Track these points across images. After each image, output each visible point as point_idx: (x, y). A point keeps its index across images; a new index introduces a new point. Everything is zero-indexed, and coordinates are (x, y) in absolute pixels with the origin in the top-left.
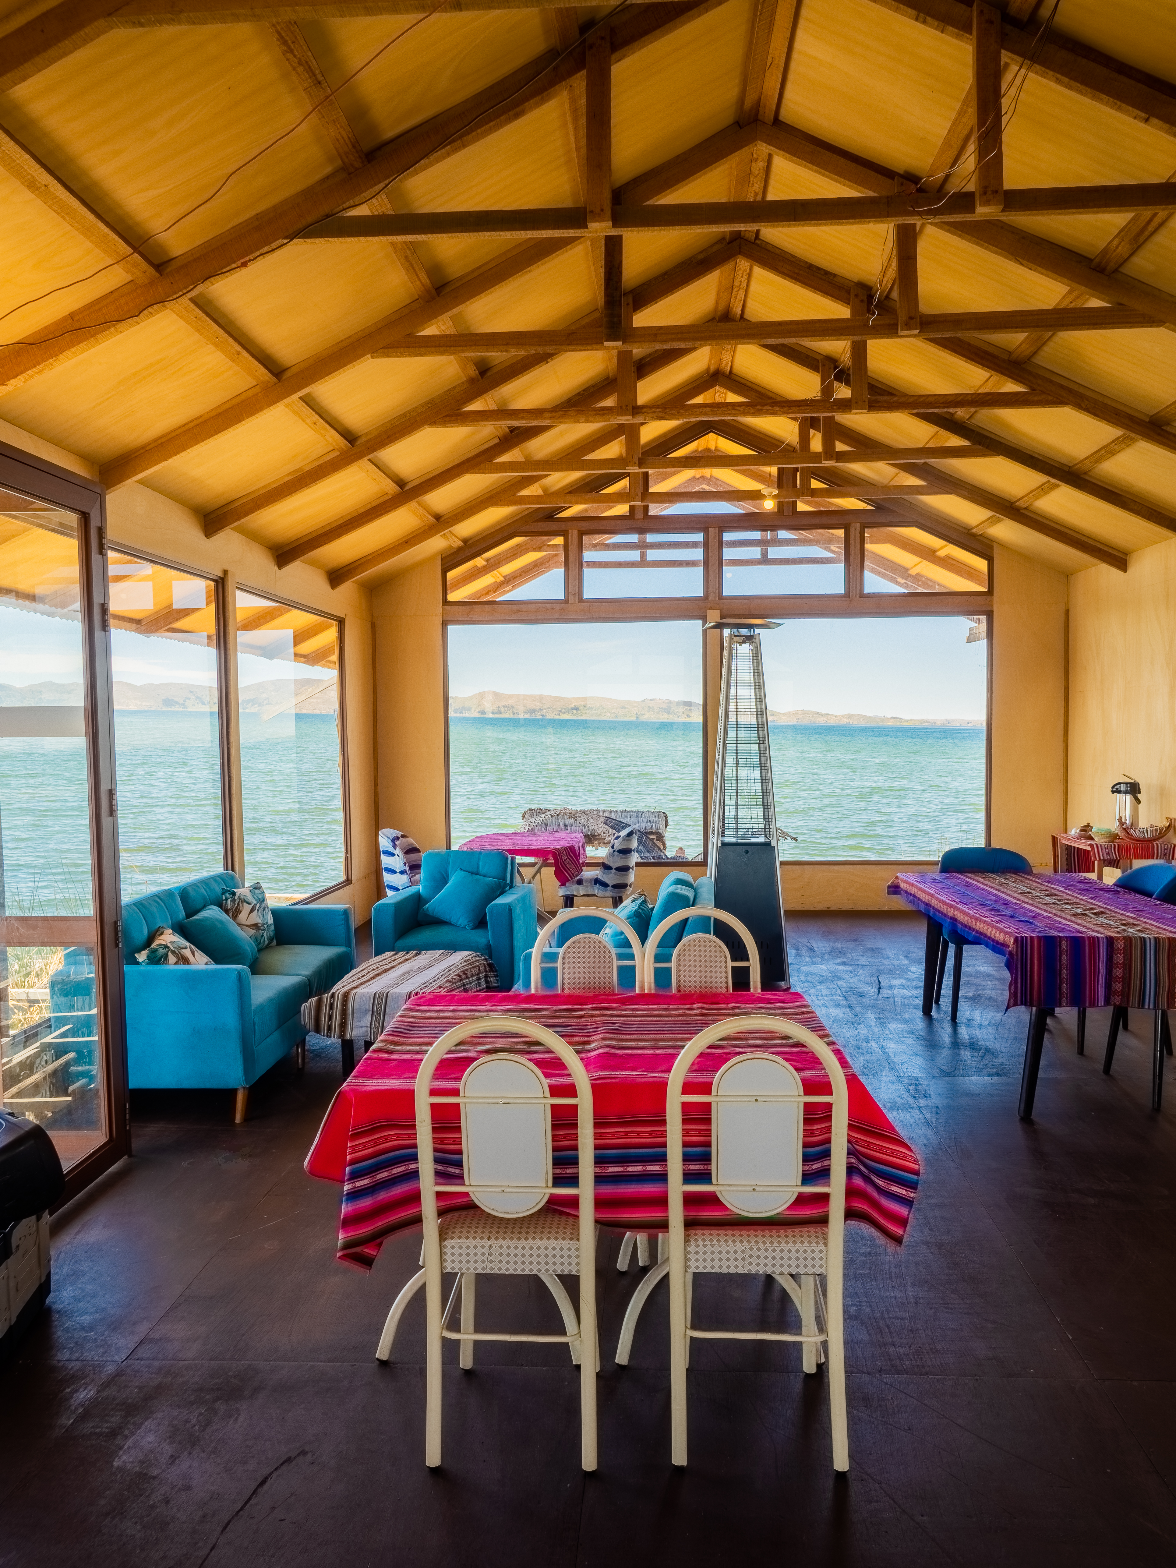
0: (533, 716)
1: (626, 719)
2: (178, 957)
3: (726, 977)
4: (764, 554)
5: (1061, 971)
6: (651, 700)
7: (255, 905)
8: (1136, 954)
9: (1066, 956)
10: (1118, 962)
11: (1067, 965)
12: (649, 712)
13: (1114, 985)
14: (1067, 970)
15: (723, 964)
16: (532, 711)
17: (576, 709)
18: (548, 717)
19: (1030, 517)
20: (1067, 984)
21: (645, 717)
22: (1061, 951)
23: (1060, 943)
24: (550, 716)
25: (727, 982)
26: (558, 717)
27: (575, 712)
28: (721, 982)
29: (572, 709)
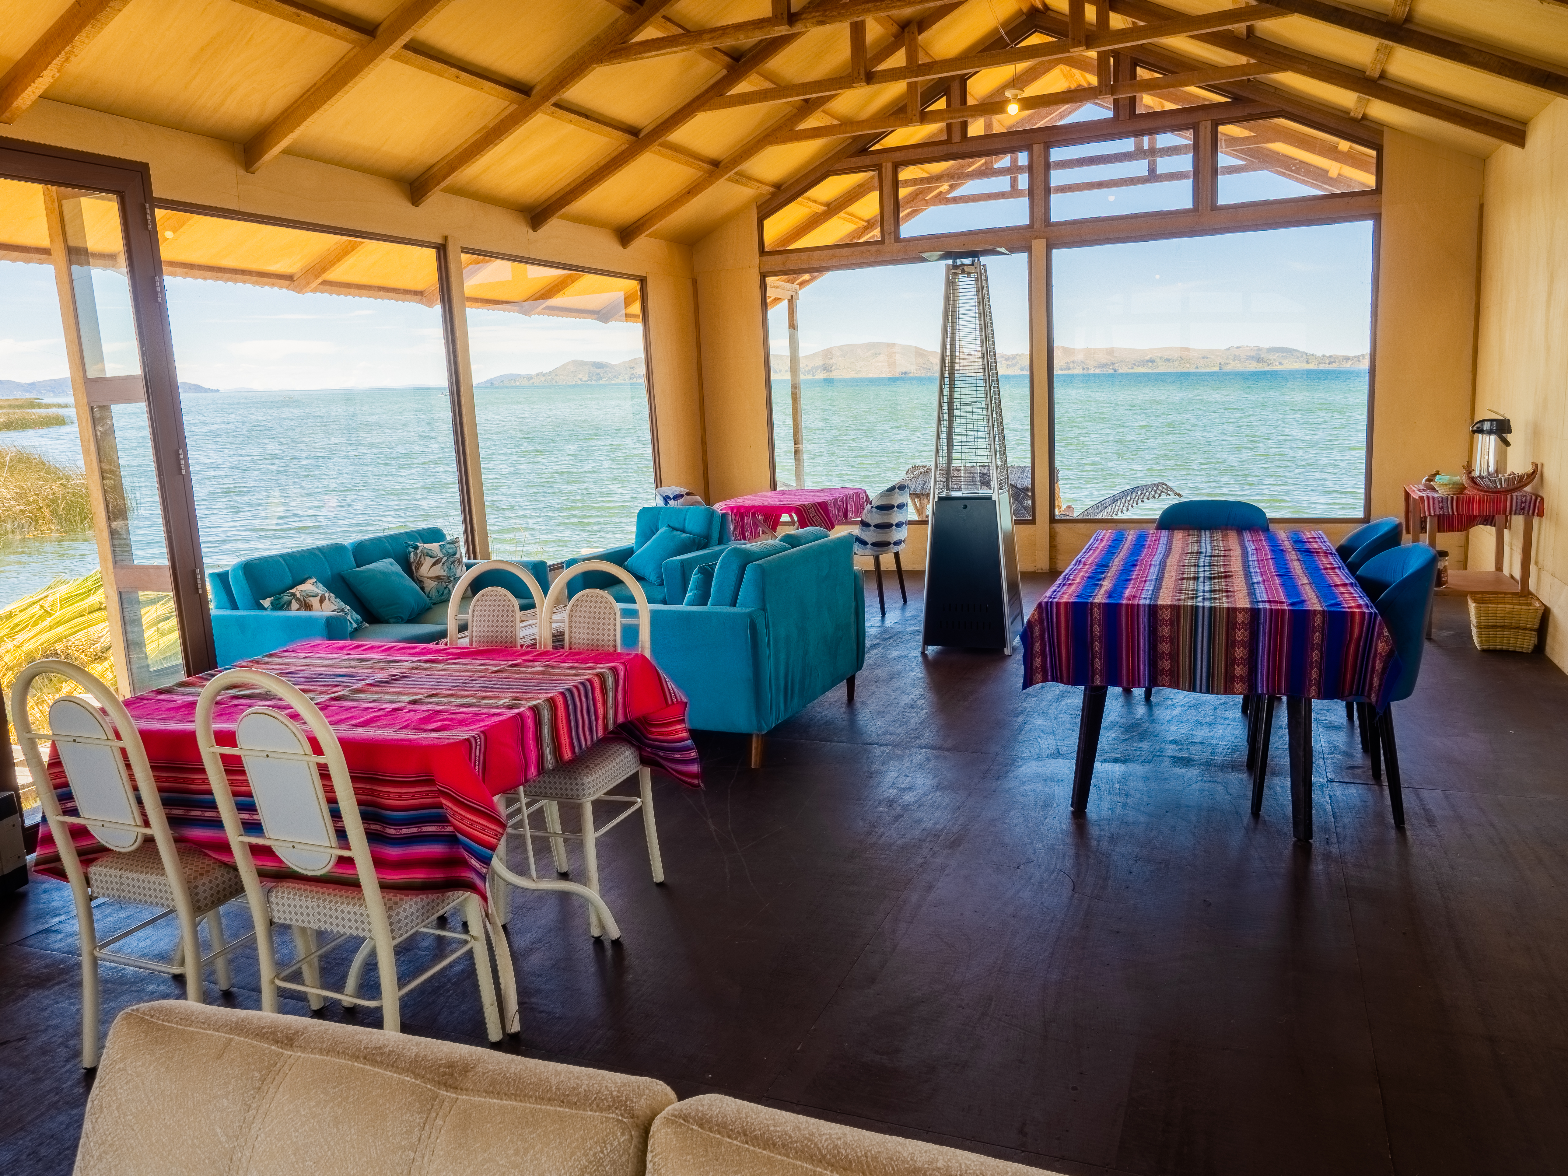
0: (1105, 371)
1: (1208, 370)
2: (301, 605)
3: (615, 635)
4: (1152, 170)
5: (1092, 643)
6: (1237, 348)
7: (442, 558)
8: (1185, 624)
9: (1099, 626)
10: (1163, 636)
11: (1100, 637)
12: (1234, 360)
13: (1160, 663)
14: (1100, 643)
15: (612, 622)
16: (1103, 366)
17: (1152, 361)
18: (1121, 371)
19: (1391, 88)
20: (1100, 659)
21: (1230, 366)
22: (1092, 621)
23: (1091, 609)
24: (1123, 370)
25: (615, 641)
26: (1131, 371)
27: (1150, 364)
28: (609, 640)
29: (1148, 361)
